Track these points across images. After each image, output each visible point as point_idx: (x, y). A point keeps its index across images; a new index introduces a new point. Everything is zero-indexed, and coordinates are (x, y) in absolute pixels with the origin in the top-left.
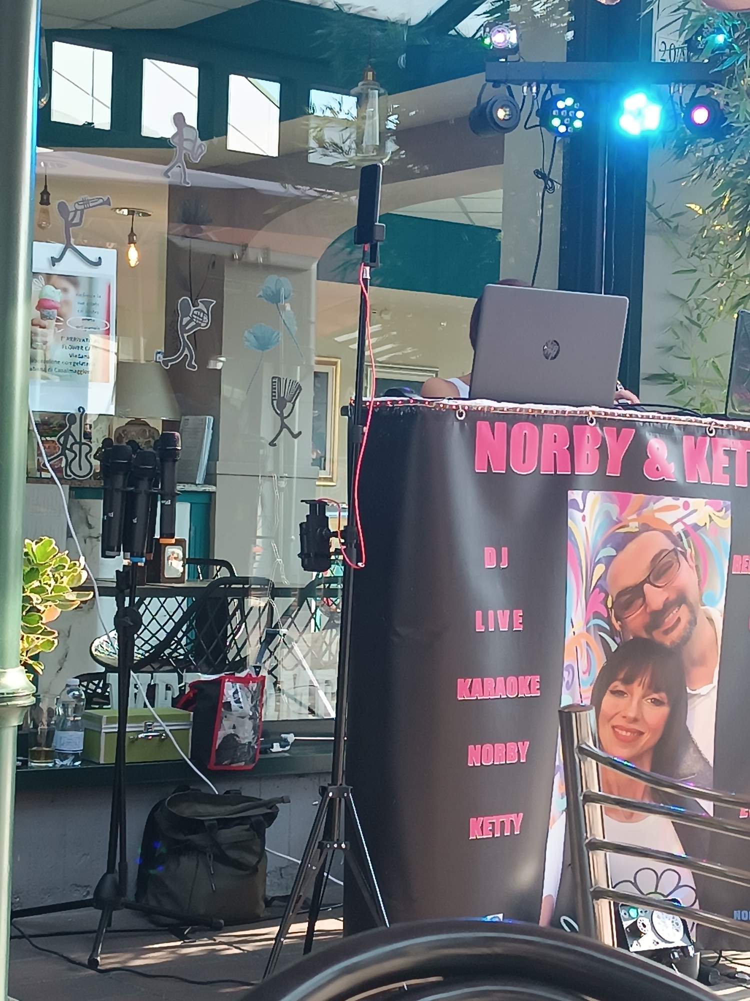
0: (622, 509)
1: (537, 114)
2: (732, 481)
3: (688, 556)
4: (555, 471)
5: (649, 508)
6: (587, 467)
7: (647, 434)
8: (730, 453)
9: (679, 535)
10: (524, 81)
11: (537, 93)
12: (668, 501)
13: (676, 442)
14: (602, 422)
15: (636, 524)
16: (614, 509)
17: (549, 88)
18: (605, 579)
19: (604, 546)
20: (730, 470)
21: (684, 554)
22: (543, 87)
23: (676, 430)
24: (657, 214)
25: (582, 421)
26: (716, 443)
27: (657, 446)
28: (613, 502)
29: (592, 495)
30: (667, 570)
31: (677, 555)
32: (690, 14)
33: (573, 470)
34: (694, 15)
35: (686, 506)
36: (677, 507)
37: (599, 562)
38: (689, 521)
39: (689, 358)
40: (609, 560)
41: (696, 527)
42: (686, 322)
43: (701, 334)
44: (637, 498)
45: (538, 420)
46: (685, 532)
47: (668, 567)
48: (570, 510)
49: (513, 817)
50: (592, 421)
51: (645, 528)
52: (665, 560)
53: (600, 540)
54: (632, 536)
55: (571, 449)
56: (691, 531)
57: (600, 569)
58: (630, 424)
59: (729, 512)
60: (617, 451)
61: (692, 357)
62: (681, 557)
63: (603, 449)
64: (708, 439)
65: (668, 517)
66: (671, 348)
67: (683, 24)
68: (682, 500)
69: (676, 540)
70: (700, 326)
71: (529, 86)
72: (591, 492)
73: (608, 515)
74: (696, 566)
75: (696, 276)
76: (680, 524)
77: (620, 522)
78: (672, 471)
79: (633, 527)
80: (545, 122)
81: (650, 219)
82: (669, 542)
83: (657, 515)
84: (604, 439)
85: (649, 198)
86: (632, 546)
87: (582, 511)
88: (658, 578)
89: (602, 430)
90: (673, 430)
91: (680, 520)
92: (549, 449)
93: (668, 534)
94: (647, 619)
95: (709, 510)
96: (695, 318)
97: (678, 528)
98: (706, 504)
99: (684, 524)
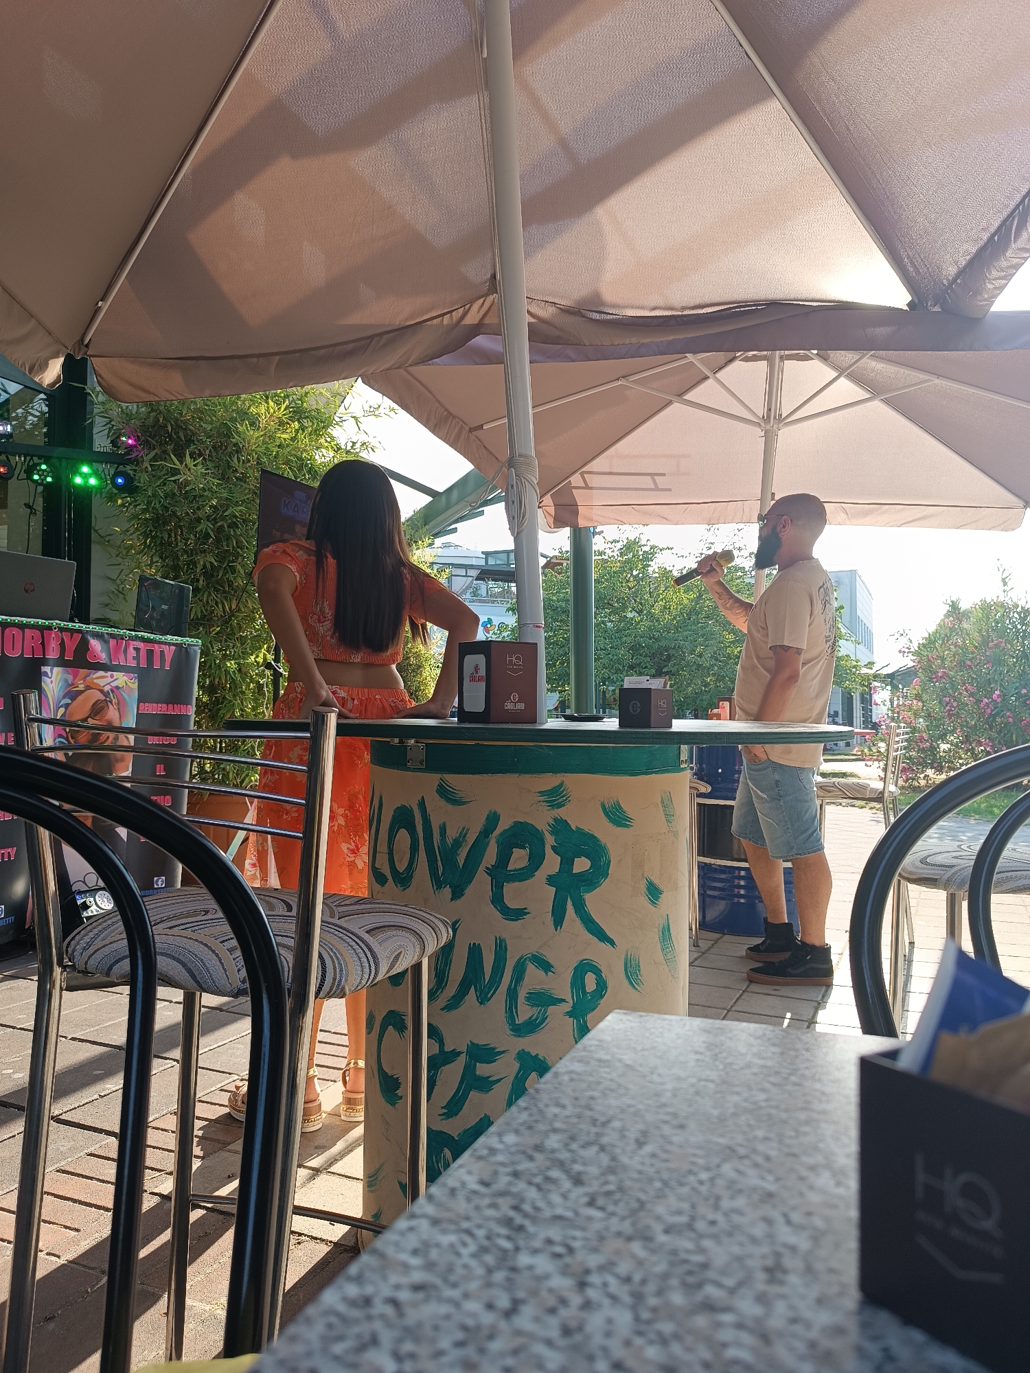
0: (75, 678)
1: (25, 472)
2: (138, 664)
3: (113, 703)
4: (33, 656)
5: (91, 677)
6: (52, 655)
7: (89, 637)
8: (137, 649)
9: (108, 692)
10: (16, 453)
11: (25, 461)
12: (101, 673)
13: (106, 642)
14: (62, 629)
15: (83, 686)
16: (70, 678)
17: (31, 459)
18: (65, 716)
19: (64, 697)
20: (137, 658)
21: (111, 702)
22: (28, 458)
23: (106, 636)
24: (98, 533)
25: (49, 628)
26: (129, 644)
27: (95, 644)
28: (69, 674)
29: (56, 669)
30: (101, 711)
31: (107, 703)
32: (113, 427)
33: (44, 655)
34: (115, 428)
35: (112, 676)
36: (106, 677)
37: (61, 706)
38: (114, 684)
39: (118, 611)
40: (67, 706)
41: (117, 688)
42: (116, 592)
43: (125, 598)
44: (83, 672)
45: (22, 627)
46: (112, 690)
47: (102, 709)
48: (43, 677)
49: (9, 850)
50: (55, 629)
51: (88, 688)
52: (100, 705)
53: (61, 694)
54: (81, 692)
55: (43, 643)
56: (115, 690)
57: (62, 711)
58: (79, 631)
59: (137, 680)
60: (71, 645)
61: (120, 610)
62: (109, 704)
63: (62, 644)
64: (124, 642)
65: (101, 682)
66: (108, 605)
67: (109, 432)
68: (110, 673)
69: (106, 694)
70: (124, 594)
71: (20, 457)
72: (56, 668)
73: (66, 681)
74: (118, 709)
75: (121, 567)
76: (108, 686)
77: (73, 684)
78: (103, 657)
79: (81, 687)
80: (29, 477)
81: (94, 536)
82: (102, 695)
83: (95, 681)
84: (63, 640)
85: (93, 525)
86: (80, 698)
87: (50, 678)
88: (95, 715)
89: (61, 633)
90: (104, 635)
91: (108, 684)
92: (29, 643)
93: (102, 691)
94: (90, 737)
95: (125, 678)
96: (121, 590)
97: (107, 688)
98: (124, 675)
99: (111, 686)
